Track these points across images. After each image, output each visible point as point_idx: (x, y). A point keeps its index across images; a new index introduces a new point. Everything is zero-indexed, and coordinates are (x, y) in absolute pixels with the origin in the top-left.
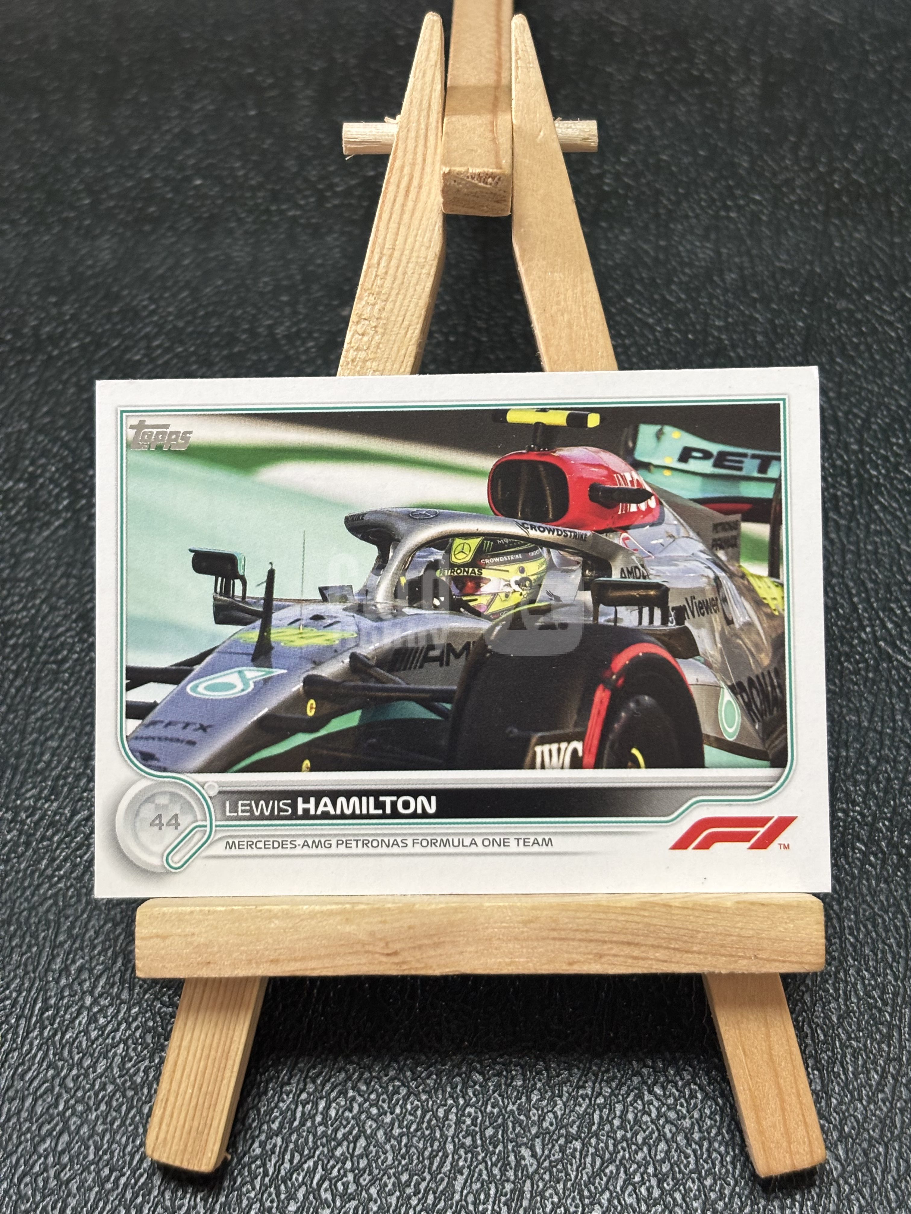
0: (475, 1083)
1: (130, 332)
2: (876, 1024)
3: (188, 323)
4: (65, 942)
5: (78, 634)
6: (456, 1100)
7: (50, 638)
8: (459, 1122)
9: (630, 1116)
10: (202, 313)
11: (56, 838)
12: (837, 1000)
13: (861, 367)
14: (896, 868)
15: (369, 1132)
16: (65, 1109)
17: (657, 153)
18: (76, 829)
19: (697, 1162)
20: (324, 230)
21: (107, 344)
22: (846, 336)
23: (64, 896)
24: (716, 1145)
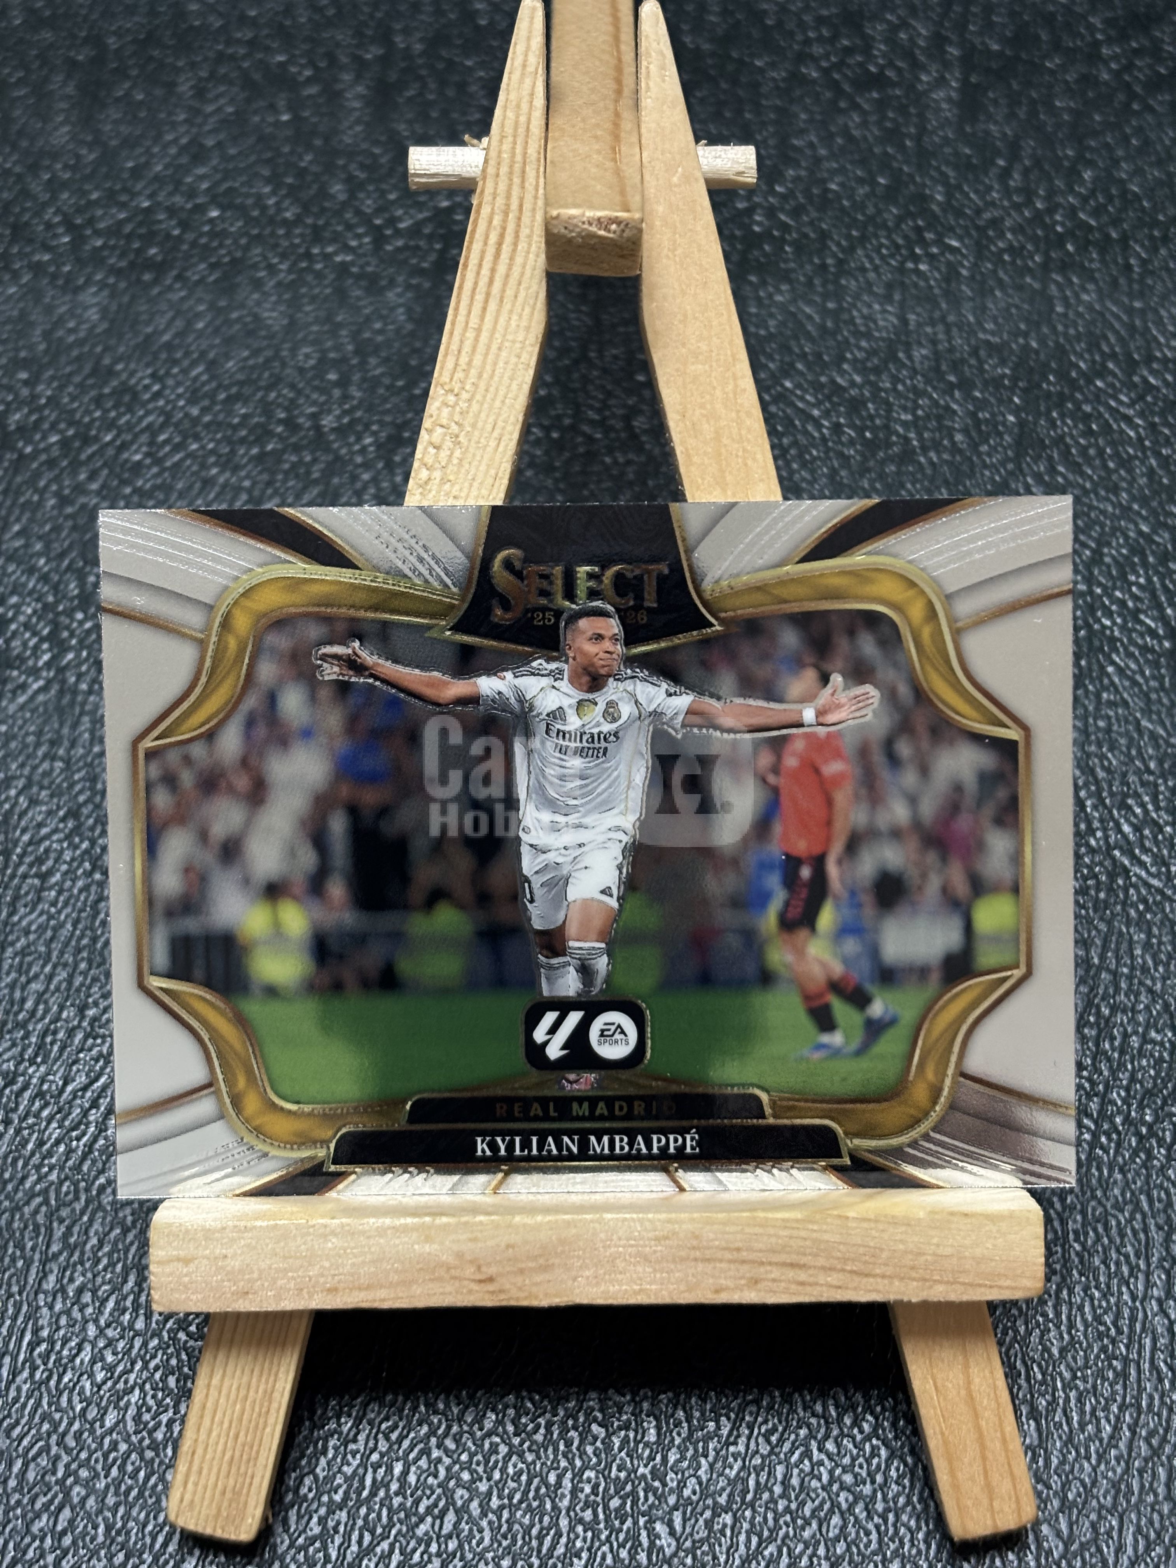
0: (595, 1438)
1: (128, 422)
2: (1109, 1358)
3: (204, 410)
4: (60, 1253)
5: (68, 837)
6: (571, 1463)
7: (30, 843)
8: (575, 1491)
9: (795, 1481)
10: (222, 396)
11: (45, 1113)
12: (1058, 1327)
13: (1090, 478)
14: (1135, 1153)
15: (459, 1503)
16: (67, 1475)
17: (824, 181)
18: (70, 1103)
19: (880, 1541)
20: (384, 283)
21: (96, 439)
22: (1072, 437)
23: (58, 1192)
24: (904, 1518)
